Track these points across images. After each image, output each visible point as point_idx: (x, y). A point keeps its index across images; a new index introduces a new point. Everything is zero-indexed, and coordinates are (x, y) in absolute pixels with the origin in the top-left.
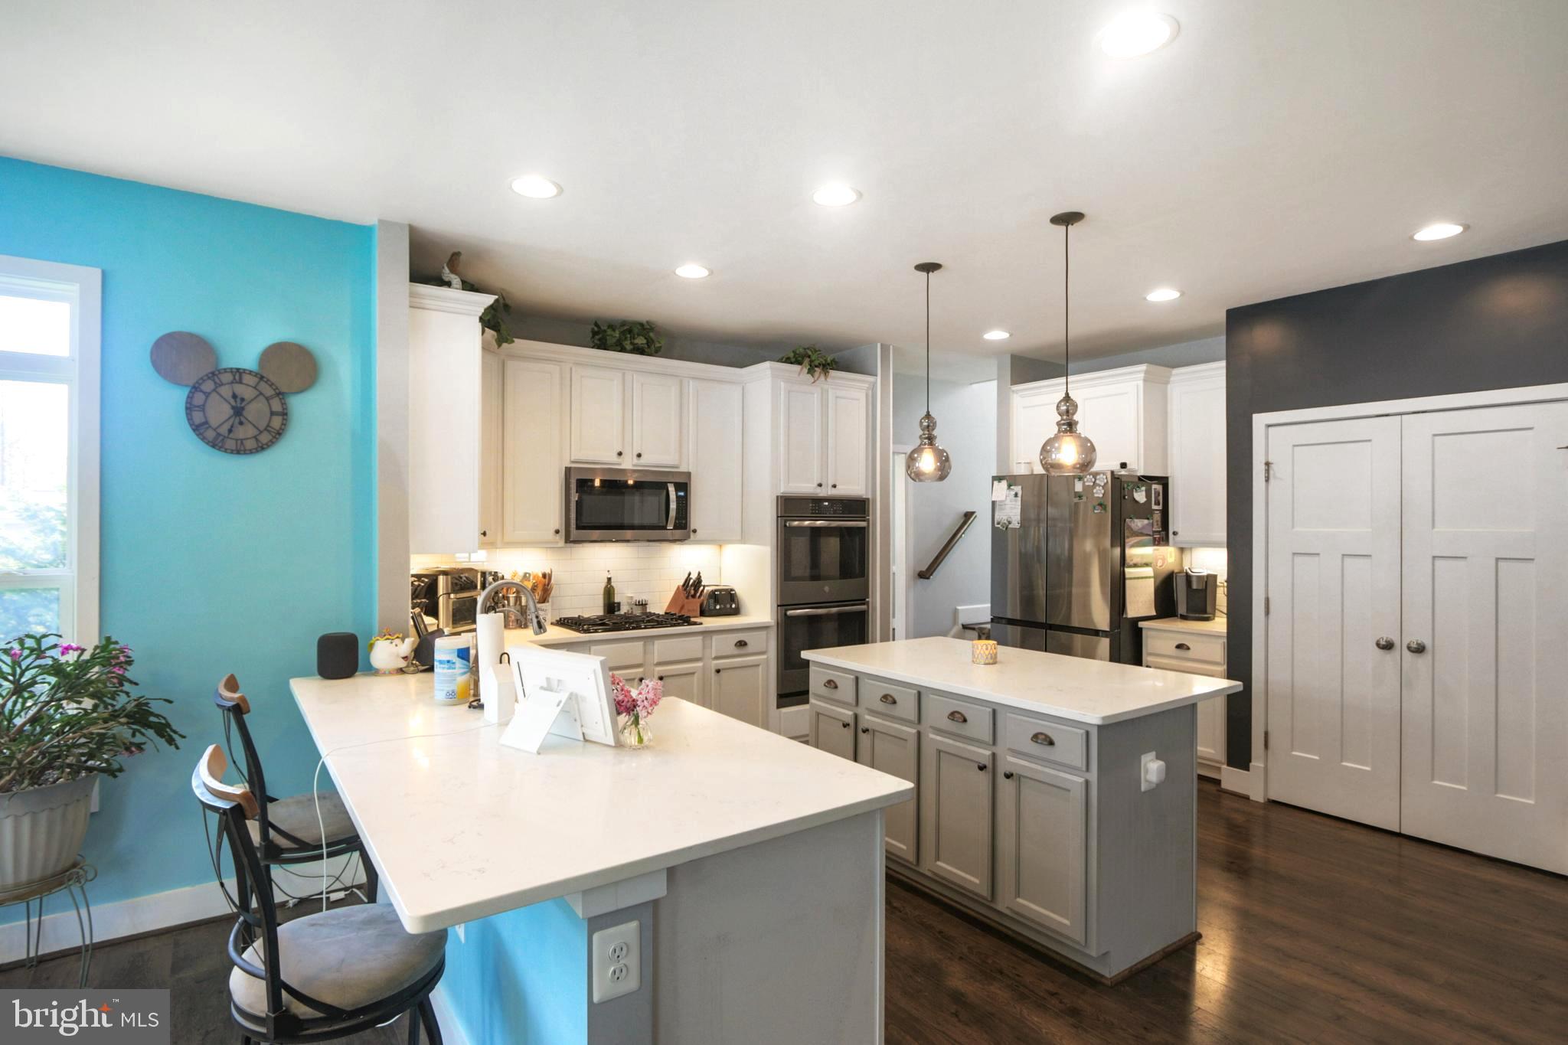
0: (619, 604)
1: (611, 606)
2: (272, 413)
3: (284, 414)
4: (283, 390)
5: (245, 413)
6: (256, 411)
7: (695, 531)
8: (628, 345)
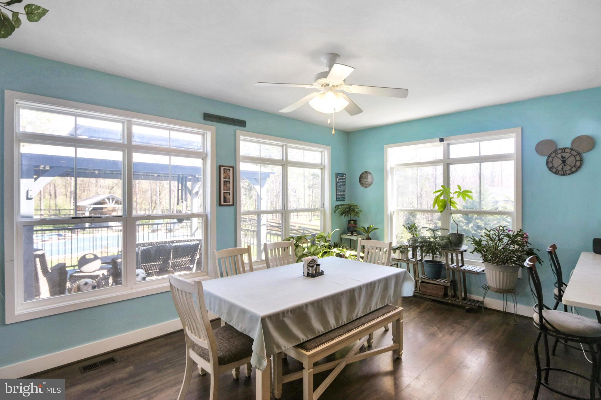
2: (575, 161)
3: (581, 160)
4: (581, 152)
5: (566, 162)
6: (570, 160)
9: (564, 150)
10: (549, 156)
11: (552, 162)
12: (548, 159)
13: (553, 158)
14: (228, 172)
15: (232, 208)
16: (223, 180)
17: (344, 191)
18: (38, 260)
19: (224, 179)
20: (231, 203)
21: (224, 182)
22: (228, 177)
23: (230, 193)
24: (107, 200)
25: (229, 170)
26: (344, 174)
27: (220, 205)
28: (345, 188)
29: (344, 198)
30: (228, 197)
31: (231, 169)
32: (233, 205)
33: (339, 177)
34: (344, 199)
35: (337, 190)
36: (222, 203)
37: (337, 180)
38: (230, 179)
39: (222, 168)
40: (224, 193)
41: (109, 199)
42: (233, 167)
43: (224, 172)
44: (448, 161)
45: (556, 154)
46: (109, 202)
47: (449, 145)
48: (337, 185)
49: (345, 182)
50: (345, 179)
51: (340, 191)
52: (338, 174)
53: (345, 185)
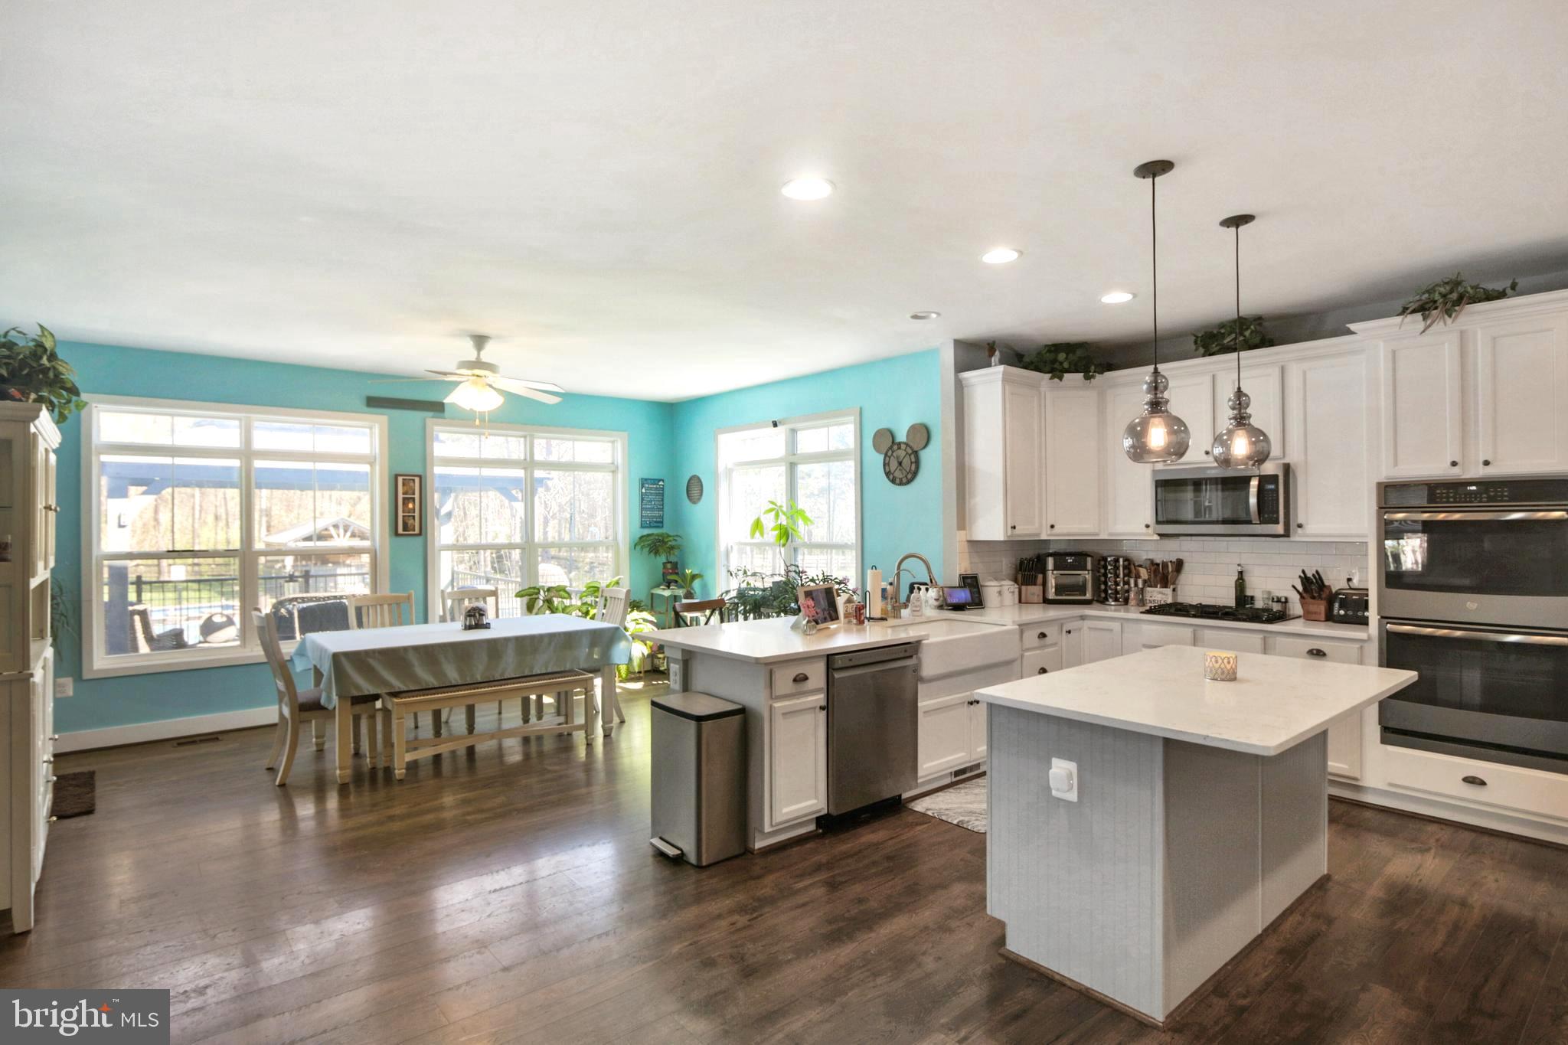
0: (1252, 598)
1: (1243, 598)
2: (911, 463)
3: (917, 463)
4: (915, 449)
5: (903, 465)
6: (906, 462)
7: (1300, 526)
8: (1214, 347)
9: (899, 444)
10: (886, 455)
11: (889, 464)
12: (884, 460)
13: (890, 458)
14: (412, 484)
15: (420, 539)
16: (401, 496)
17: (662, 510)
18: (137, 618)
19: (403, 494)
20: (417, 531)
21: (404, 499)
22: (410, 492)
23: (414, 517)
24: (333, 531)
25: (414, 480)
26: (660, 480)
27: (397, 534)
28: (663, 505)
29: (662, 522)
30: (411, 522)
31: (417, 480)
32: (420, 534)
33: (647, 486)
34: (660, 525)
35: (642, 509)
36: (400, 531)
37: (644, 491)
38: (414, 494)
39: (400, 479)
40: (403, 516)
41: (336, 526)
42: (420, 477)
43: (404, 485)
44: (793, 459)
45: (893, 452)
46: (339, 536)
47: (794, 431)
48: (642, 499)
49: (663, 493)
50: (663, 489)
51: (652, 509)
52: (646, 480)
53: (663, 500)
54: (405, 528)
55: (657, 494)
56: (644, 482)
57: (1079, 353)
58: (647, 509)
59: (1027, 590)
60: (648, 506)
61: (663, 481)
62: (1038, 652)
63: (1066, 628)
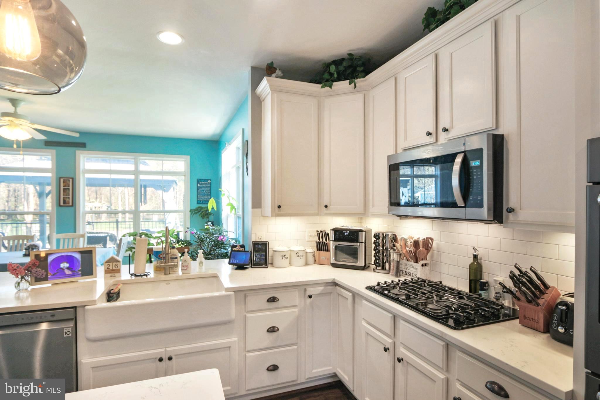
7: (511, 211)
12: (246, 160)
14: (68, 182)
15: (72, 208)
16: (62, 188)
17: (209, 195)
19: (64, 187)
20: (71, 204)
21: (64, 189)
22: (67, 185)
23: (69, 198)
25: (69, 180)
26: (208, 180)
27: (60, 206)
28: (210, 192)
30: (67, 200)
31: (71, 180)
32: (72, 206)
33: (200, 182)
34: (208, 202)
35: (198, 195)
36: (62, 204)
37: (199, 185)
38: (69, 187)
39: (62, 180)
40: (64, 197)
42: (73, 179)
43: (64, 182)
48: (198, 189)
49: (210, 186)
50: (210, 184)
51: (204, 194)
52: (200, 180)
53: (210, 190)
54: (64, 202)
55: (206, 187)
56: (199, 181)
57: (345, 64)
58: (200, 194)
59: (319, 254)
60: (201, 193)
61: (210, 180)
62: (268, 313)
63: (308, 293)
